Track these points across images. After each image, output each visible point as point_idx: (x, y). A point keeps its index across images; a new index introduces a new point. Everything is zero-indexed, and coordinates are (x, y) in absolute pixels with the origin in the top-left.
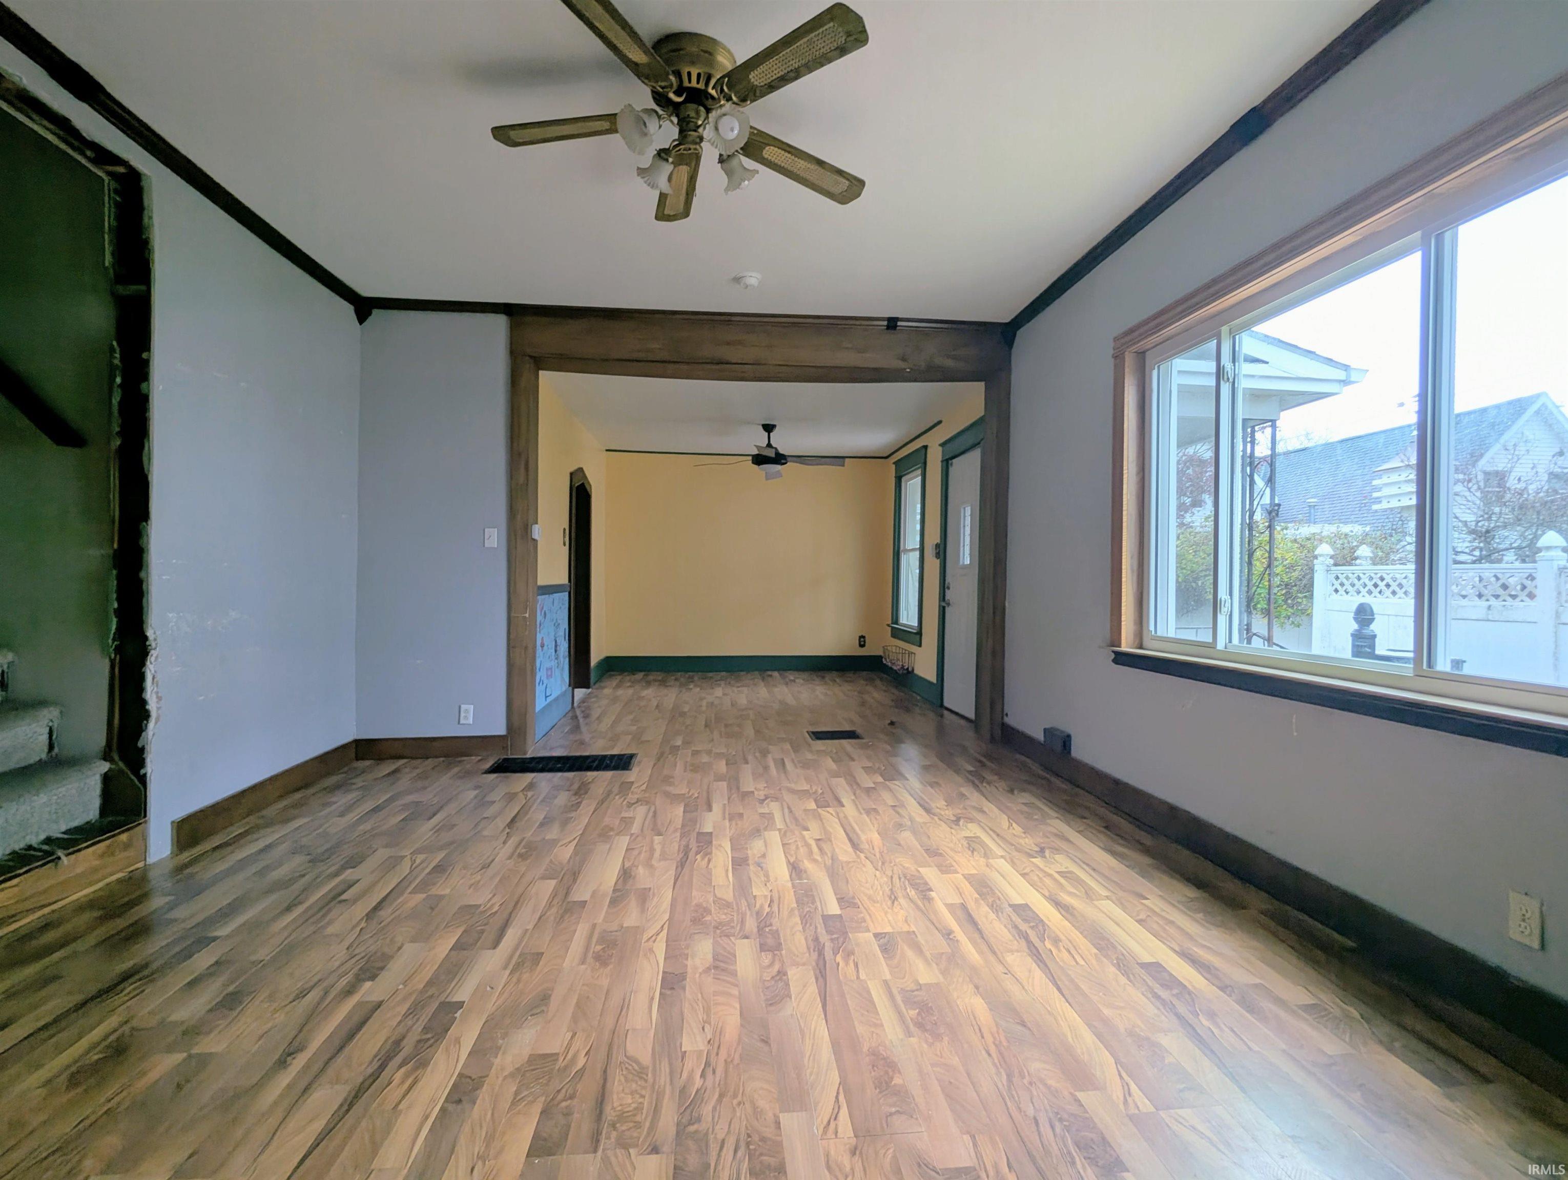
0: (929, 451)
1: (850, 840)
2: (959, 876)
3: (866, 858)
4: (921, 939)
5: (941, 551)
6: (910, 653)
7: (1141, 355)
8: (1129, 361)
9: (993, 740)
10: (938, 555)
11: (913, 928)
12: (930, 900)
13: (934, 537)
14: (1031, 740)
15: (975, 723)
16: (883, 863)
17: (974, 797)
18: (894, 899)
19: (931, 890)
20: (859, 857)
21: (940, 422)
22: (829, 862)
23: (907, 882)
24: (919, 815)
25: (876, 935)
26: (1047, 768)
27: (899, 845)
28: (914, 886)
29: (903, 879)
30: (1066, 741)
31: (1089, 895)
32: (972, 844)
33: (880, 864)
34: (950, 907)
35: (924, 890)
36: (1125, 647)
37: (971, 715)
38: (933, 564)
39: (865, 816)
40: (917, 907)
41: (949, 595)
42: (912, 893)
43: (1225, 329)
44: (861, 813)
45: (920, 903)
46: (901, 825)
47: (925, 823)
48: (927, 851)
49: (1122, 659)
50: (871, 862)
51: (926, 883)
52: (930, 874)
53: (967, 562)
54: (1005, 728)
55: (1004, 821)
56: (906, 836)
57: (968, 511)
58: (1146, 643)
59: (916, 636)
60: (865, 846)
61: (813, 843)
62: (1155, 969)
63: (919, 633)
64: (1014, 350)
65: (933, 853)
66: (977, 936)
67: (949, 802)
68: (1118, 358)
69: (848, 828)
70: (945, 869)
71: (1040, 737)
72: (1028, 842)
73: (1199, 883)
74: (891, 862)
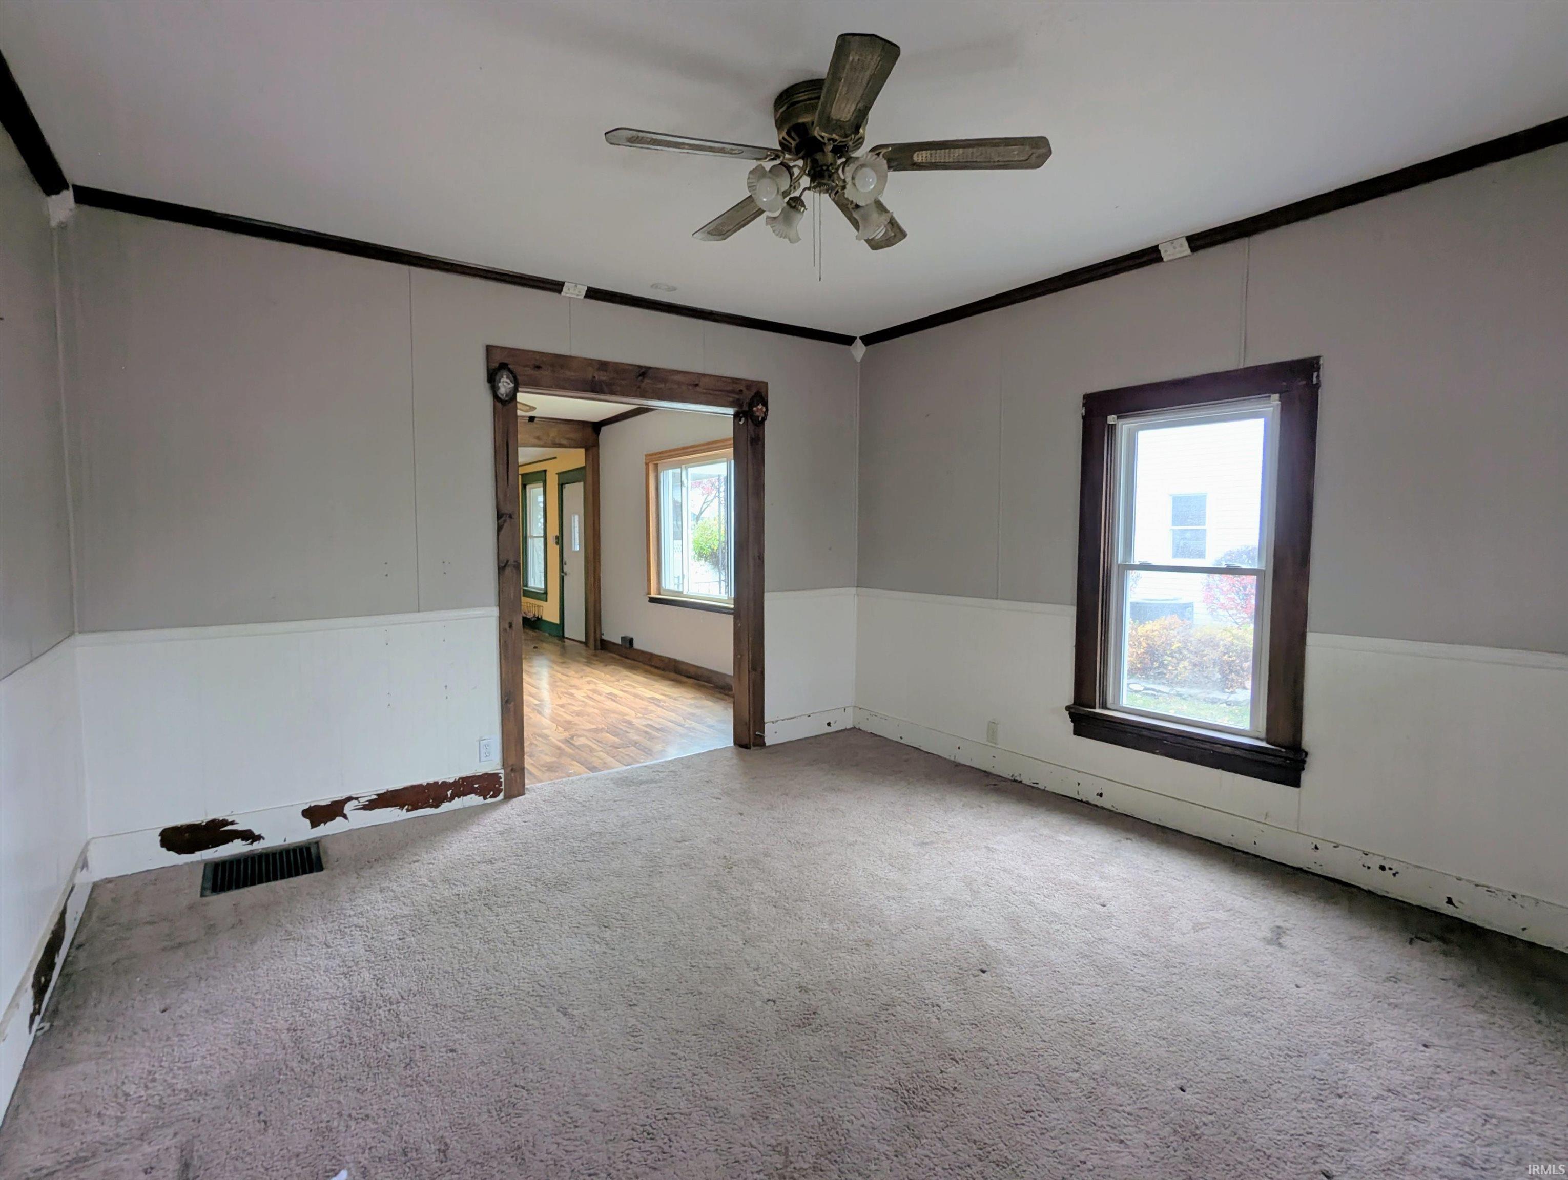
0: (548, 474)
5: (560, 540)
6: (539, 606)
7: (656, 466)
8: (651, 467)
9: (596, 649)
10: (557, 543)
13: (553, 531)
14: (614, 644)
15: (586, 643)
17: (588, 669)
21: (555, 458)
24: (564, 678)
26: (621, 655)
30: (631, 641)
31: (634, 687)
32: (589, 682)
36: (653, 595)
37: (583, 639)
38: (554, 550)
41: (566, 568)
43: (683, 466)
49: (653, 600)
53: (577, 548)
54: (602, 641)
55: (603, 675)
57: (577, 517)
58: (662, 592)
59: (543, 595)
62: (653, 698)
63: (546, 593)
64: (600, 437)
67: (577, 672)
68: (647, 464)
71: (619, 642)
72: (613, 679)
73: (672, 680)
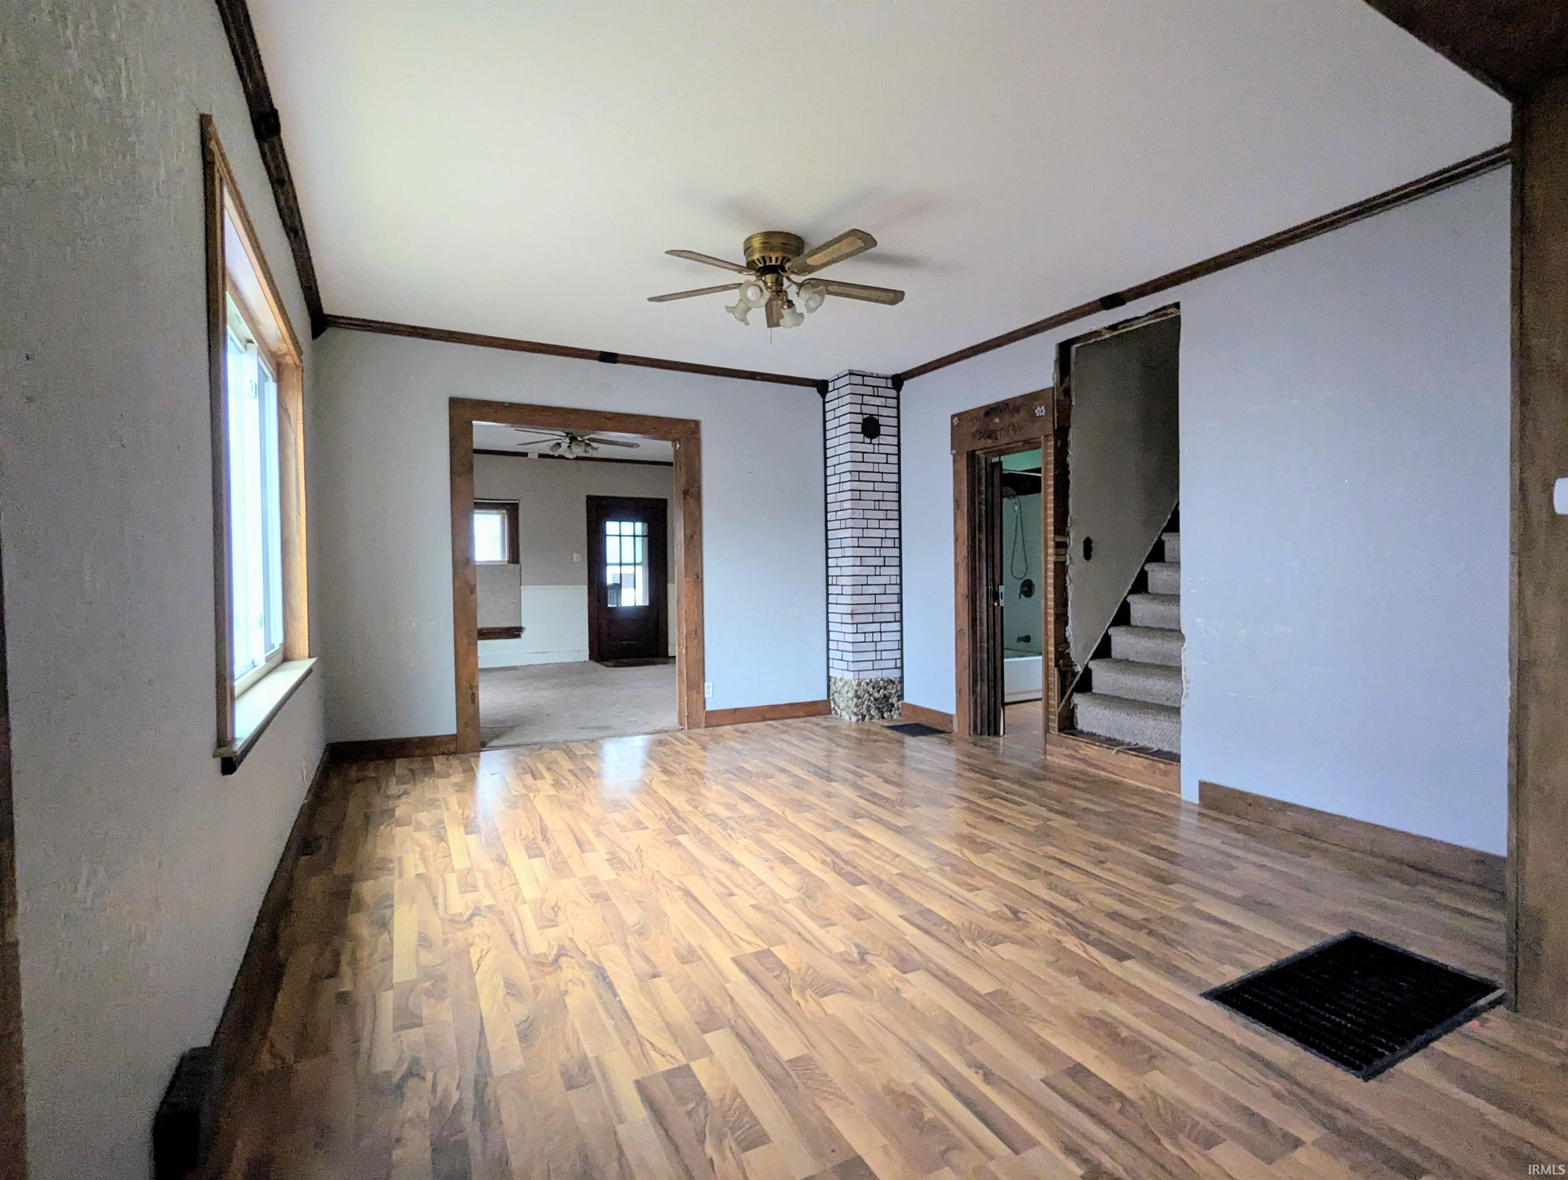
1: (696, 900)
2: (579, 875)
3: (672, 882)
4: (618, 830)
11: (623, 835)
12: (610, 853)
16: (653, 878)
18: (638, 849)
19: (608, 860)
20: (680, 882)
22: (705, 871)
23: (629, 864)
25: (647, 828)
27: (639, 902)
28: (622, 862)
29: (632, 865)
33: (656, 879)
34: (593, 849)
35: (614, 860)
39: (694, 944)
40: (619, 847)
42: (624, 856)
44: (700, 946)
45: (618, 850)
46: (641, 933)
47: (606, 944)
48: (607, 899)
50: (665, 878)
51: (611, 865)
52: (607, 874)
56: (632, 916)
60: (678, 895)
61: (736, 891)
65: (601, 898)
66: (579, 835)
69: (707, 917)
70: (592, 881)
74: (646, 880)
